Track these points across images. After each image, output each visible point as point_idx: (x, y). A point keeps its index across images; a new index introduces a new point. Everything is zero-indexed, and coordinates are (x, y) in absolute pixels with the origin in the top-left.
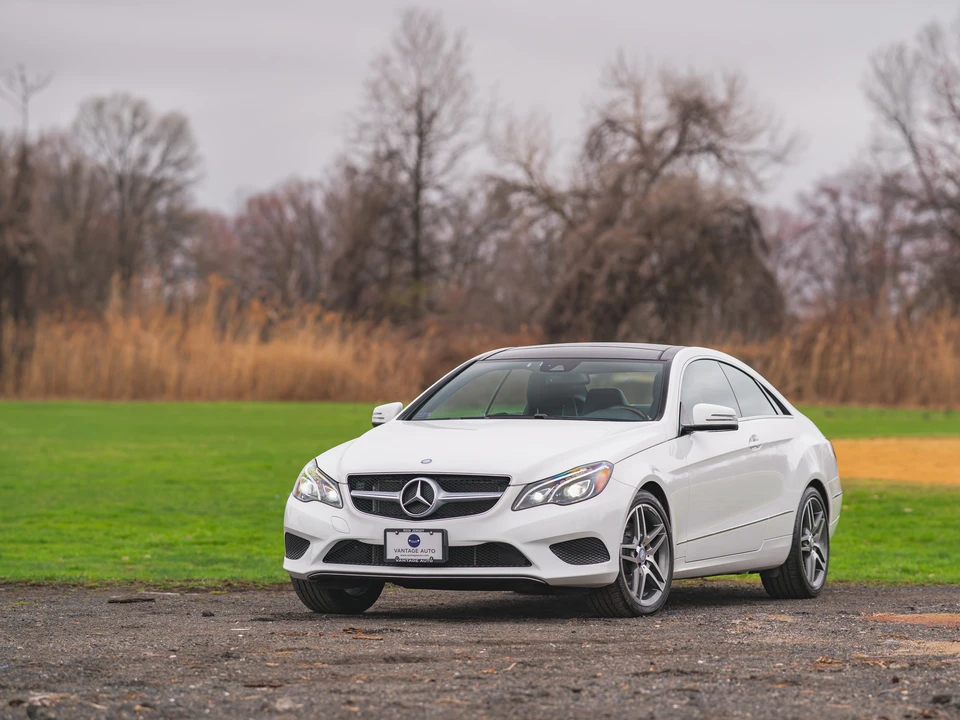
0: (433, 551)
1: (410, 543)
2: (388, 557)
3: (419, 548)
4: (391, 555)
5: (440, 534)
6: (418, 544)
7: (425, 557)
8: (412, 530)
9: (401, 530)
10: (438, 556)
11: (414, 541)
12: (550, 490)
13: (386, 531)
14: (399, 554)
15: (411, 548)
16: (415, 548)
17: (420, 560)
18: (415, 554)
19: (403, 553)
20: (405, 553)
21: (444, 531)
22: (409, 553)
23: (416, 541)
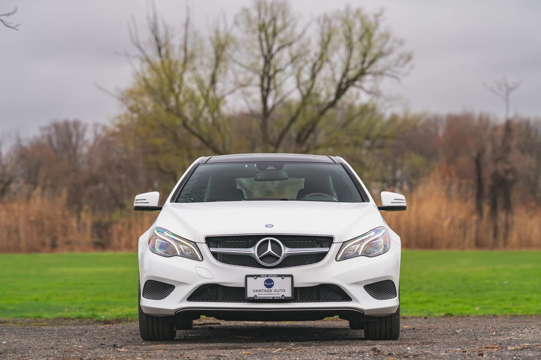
0: (284, 291)
1: (265, 285)
2: (248, 296)
3: (273, 288)
4: (250, 294)
5: (290, 279)
6: (273, 285)
7: (279, 295)
8: (268, 276)
9: (259, 276)
10: (288, 294)
11: (269, 284)
12: (358, 246)
13: (247, 276)
14: (256, 293)
15: (267, 289)
16: (270, 289)
17: (274, 297)
18: (270, 293)
19: (260, 293)
20: (262, 293)
21: (291, 276)
22: (265, 293)
23: (270, 284)
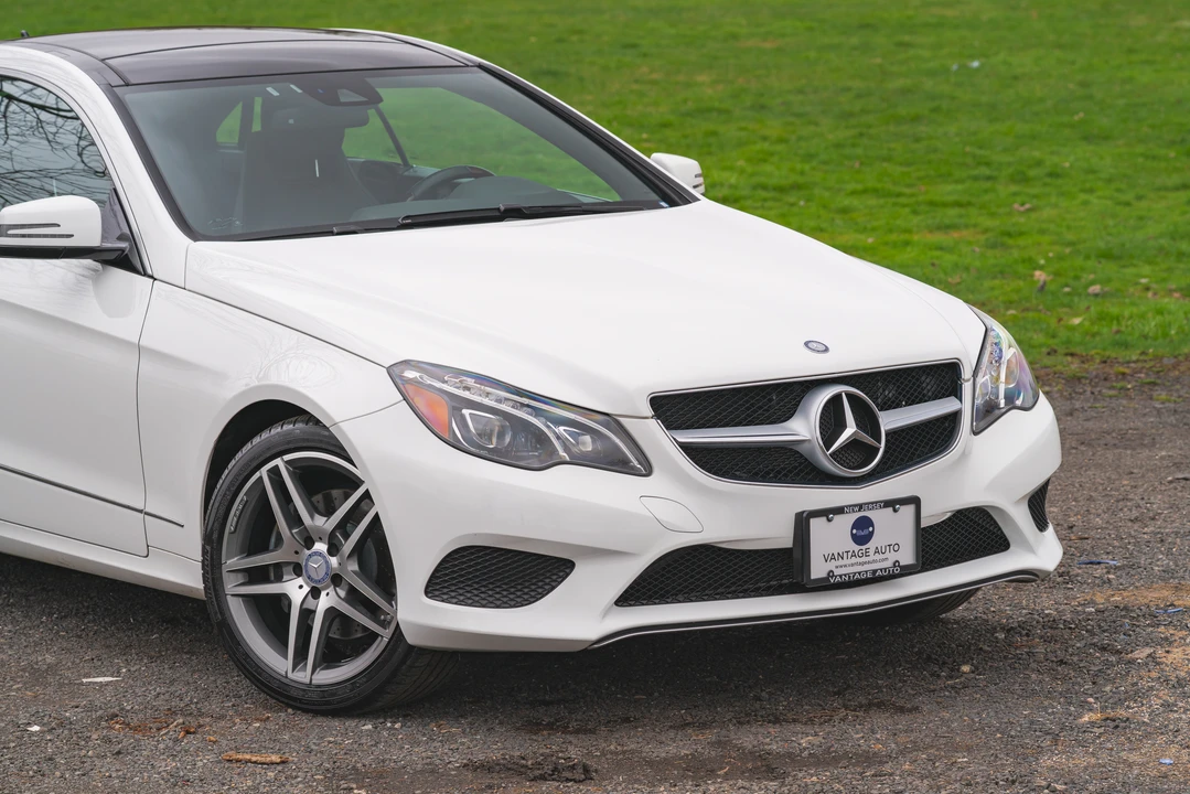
0: (895, 547)
1: (853, 535)
2: (814, 576)
3: (872, 545)
4: (818, 570)
6: (871, 534)
7: (885, 563)
8: (860, 507)
9: (840, 511)
10: (907, 556)
11: (863, 531)
13: (810, 515)
14: (831, 565)
15: (857, 548)
16: (864, 547)
17: (875, 571)
18: (864, 559)
19: (841, 562)
20: (845, 562)
21: (915, 501)
22: (854, 560)
23: (865, 532)
